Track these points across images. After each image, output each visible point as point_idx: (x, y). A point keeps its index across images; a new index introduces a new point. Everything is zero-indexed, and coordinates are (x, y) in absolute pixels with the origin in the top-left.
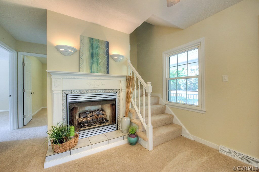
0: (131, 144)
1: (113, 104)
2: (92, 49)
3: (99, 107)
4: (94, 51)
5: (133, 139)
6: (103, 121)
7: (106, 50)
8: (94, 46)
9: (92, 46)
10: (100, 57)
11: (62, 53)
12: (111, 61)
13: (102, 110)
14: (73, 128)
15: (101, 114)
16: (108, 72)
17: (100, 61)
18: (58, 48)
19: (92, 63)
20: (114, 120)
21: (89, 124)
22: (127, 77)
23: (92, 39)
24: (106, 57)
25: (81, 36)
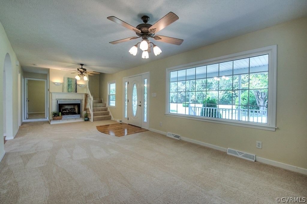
0: (85, 121)
1: (79, 105)
2: (69, 82)
3: (72, 107)
4: (70, 83)
5: (86, 119)
6: (74, 113)
7: (75, 82)
8: (70, 81)
9: (69, 81)
10: (73, 85)
11: (56, 85)
12: (78, 87)
13: (74, 108)
14: (60, 113)
15: (73, 110)
16: (76, 92)
17: (72, 87)
18: (54, 83)
19: (69, 88)
20: (79, 113)
21: (67, 114)
22: (86, 94)
23: (69, 78)
24: (75, 86)
25: (64, 77)
